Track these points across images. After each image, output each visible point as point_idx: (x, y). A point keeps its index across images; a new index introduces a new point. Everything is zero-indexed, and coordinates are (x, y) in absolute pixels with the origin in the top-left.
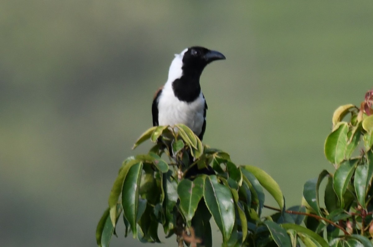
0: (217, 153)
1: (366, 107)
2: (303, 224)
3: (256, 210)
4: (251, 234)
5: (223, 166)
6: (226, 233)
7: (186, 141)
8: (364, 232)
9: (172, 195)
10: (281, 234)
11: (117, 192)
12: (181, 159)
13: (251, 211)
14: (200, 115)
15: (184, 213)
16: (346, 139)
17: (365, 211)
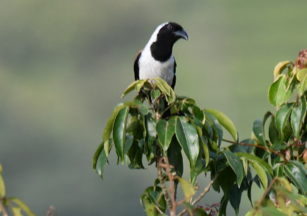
0: (185, 99)
1: (299, 62)
2: (253, 153)
3: (216, 142)
4: (212, 161)
5: (190, 109)
6: (192, 160)
7: (162, 90)
8: (299, 158)
9: (152, 131)
10: (235, 160)
11: (110, 130)
12: (158, 104)
13: (212, 143)
14: (171, 71)
15: (162, 145)
16: (285, 87)
17: (300, 143)
